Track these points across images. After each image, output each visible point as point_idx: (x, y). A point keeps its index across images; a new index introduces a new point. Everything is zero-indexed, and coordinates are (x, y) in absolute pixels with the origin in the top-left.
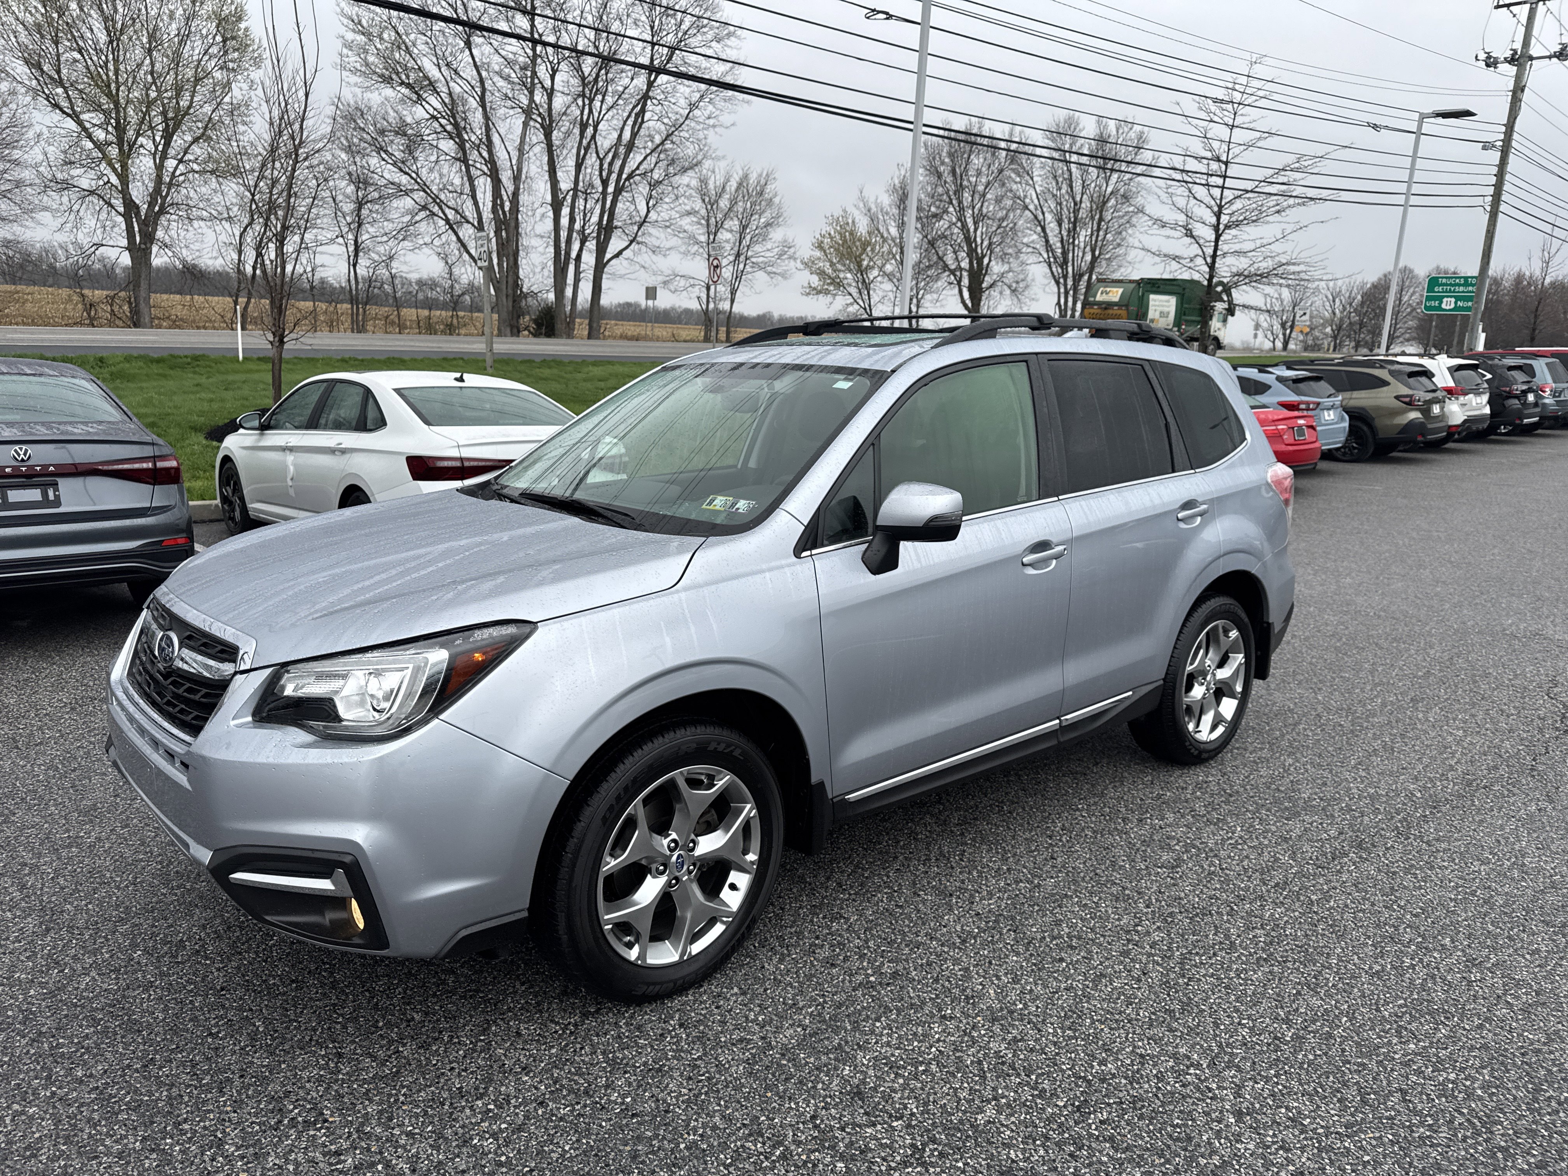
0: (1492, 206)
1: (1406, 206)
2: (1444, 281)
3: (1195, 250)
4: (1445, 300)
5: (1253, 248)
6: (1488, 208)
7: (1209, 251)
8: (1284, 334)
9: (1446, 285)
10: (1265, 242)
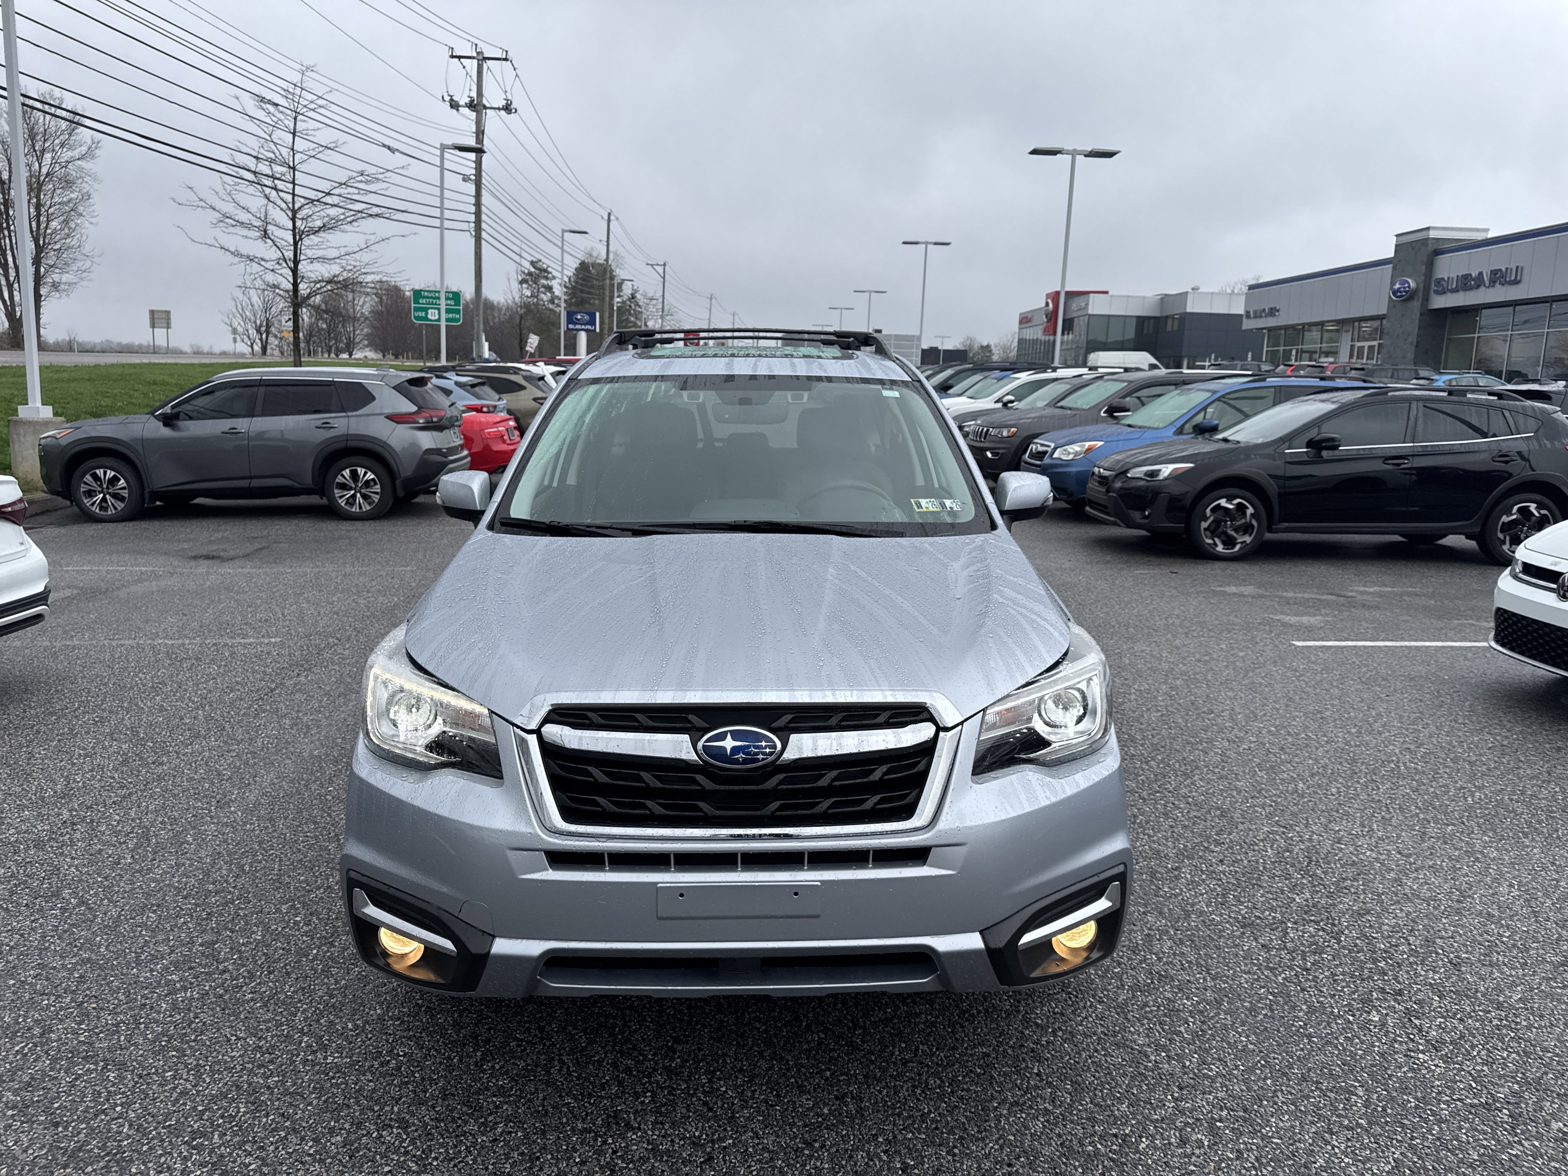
0: (475, 231)
1: (442, 228)
2: (426, 294)
3: (274, 254)
4: (430, 311)
5: (337, 255)
6: (473, 233)
7: (290, 254)
8: (261, 339)
9: (428, 297)
10: (350, 250)
